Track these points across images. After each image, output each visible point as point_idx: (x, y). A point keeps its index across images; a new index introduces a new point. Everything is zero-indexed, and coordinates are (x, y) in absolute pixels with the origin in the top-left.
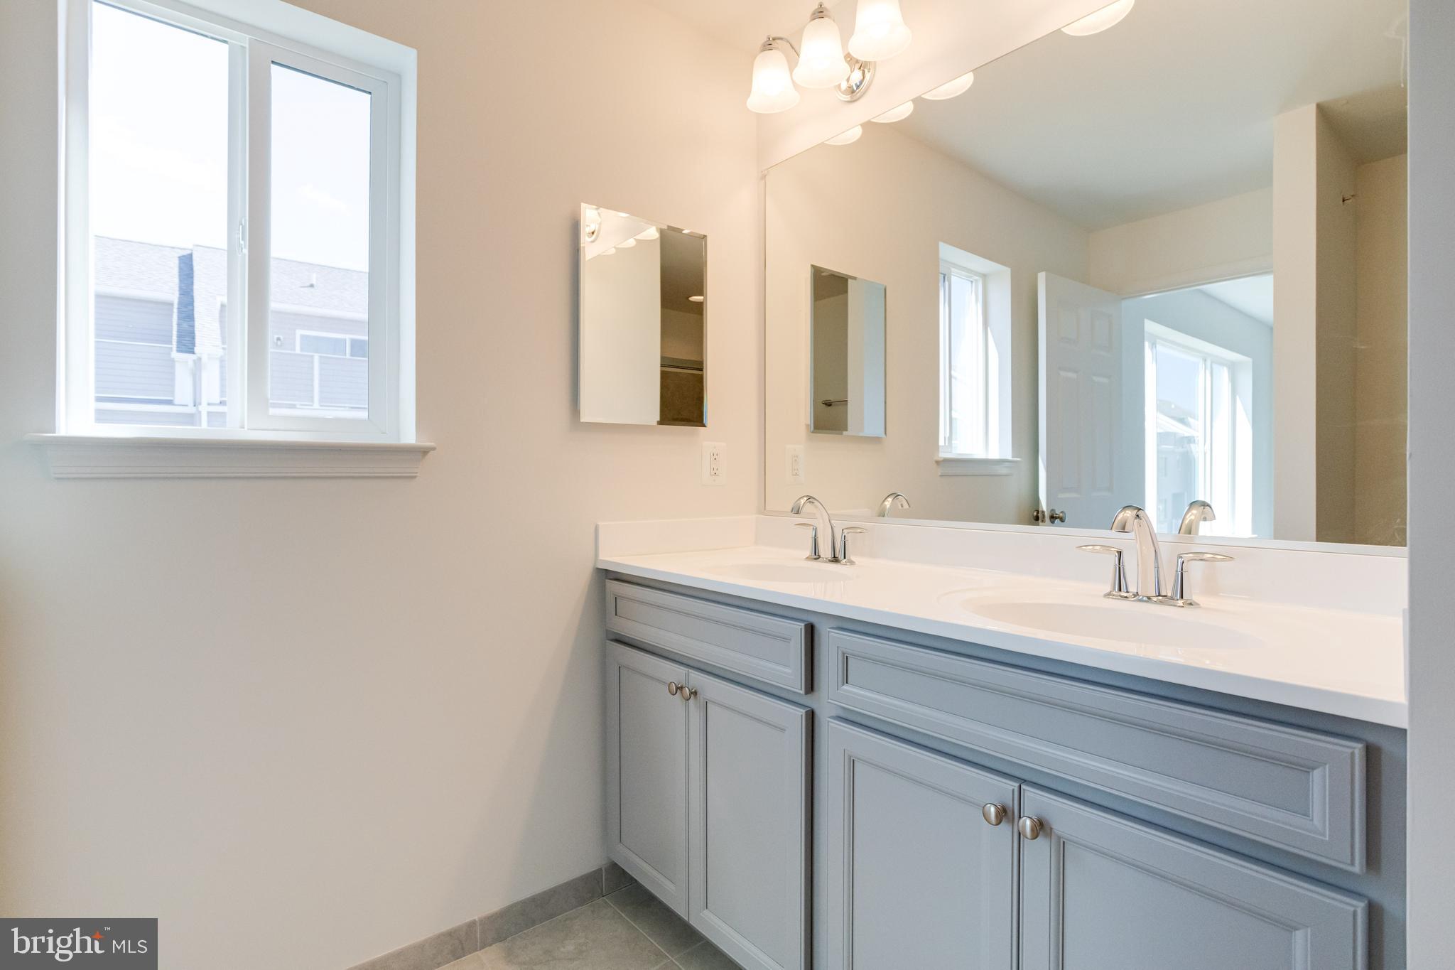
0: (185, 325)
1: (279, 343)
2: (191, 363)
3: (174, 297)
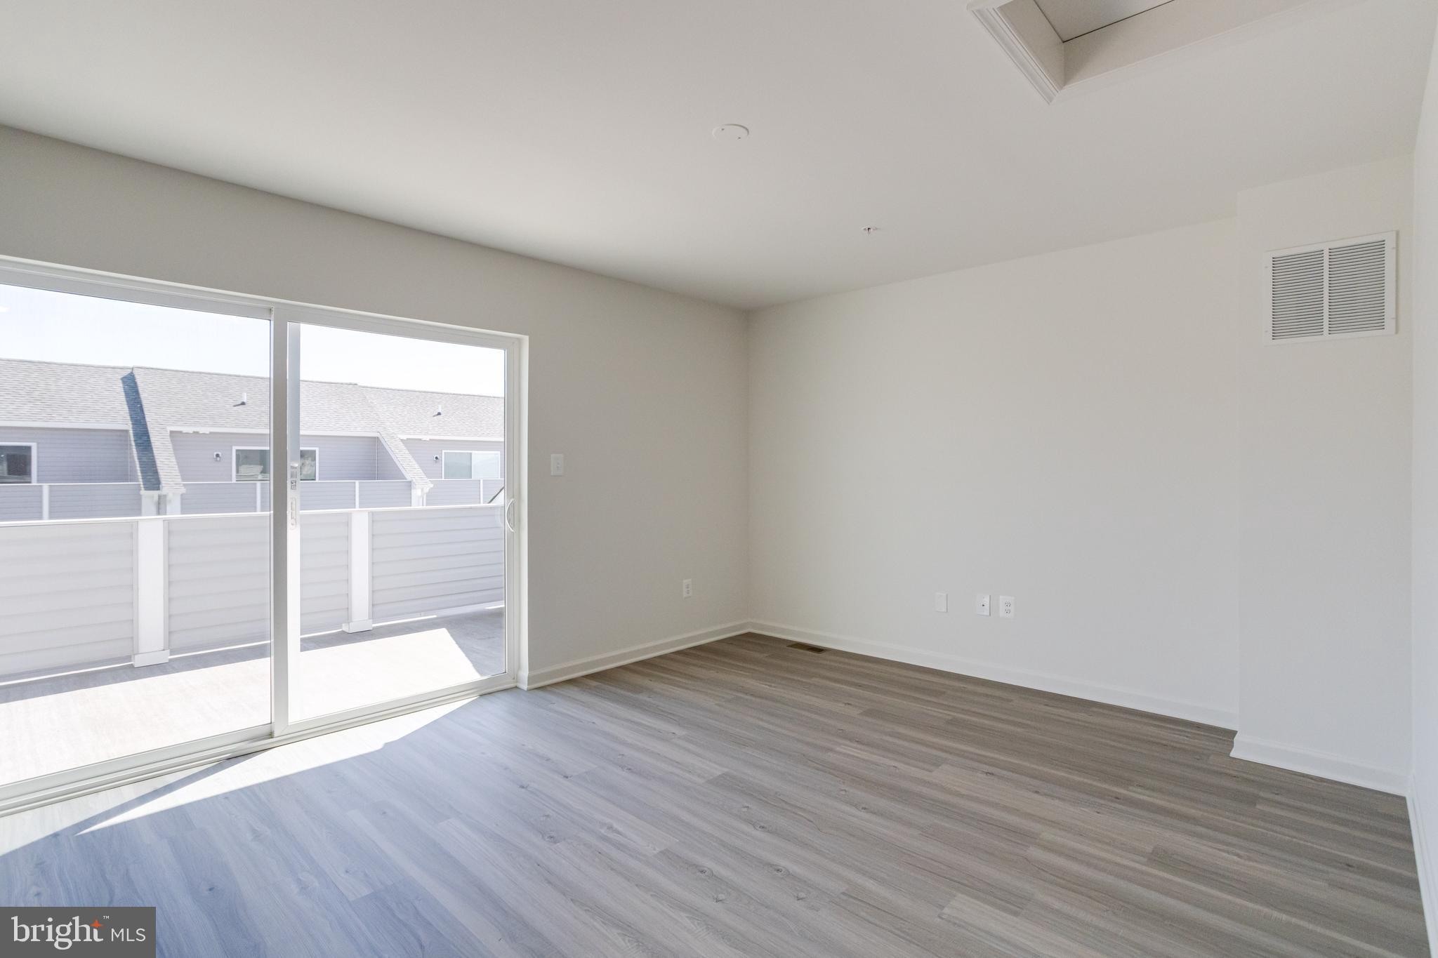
0: (144, 459)
1: (218, 459)
2: (156, 498)
3: (128, 426)
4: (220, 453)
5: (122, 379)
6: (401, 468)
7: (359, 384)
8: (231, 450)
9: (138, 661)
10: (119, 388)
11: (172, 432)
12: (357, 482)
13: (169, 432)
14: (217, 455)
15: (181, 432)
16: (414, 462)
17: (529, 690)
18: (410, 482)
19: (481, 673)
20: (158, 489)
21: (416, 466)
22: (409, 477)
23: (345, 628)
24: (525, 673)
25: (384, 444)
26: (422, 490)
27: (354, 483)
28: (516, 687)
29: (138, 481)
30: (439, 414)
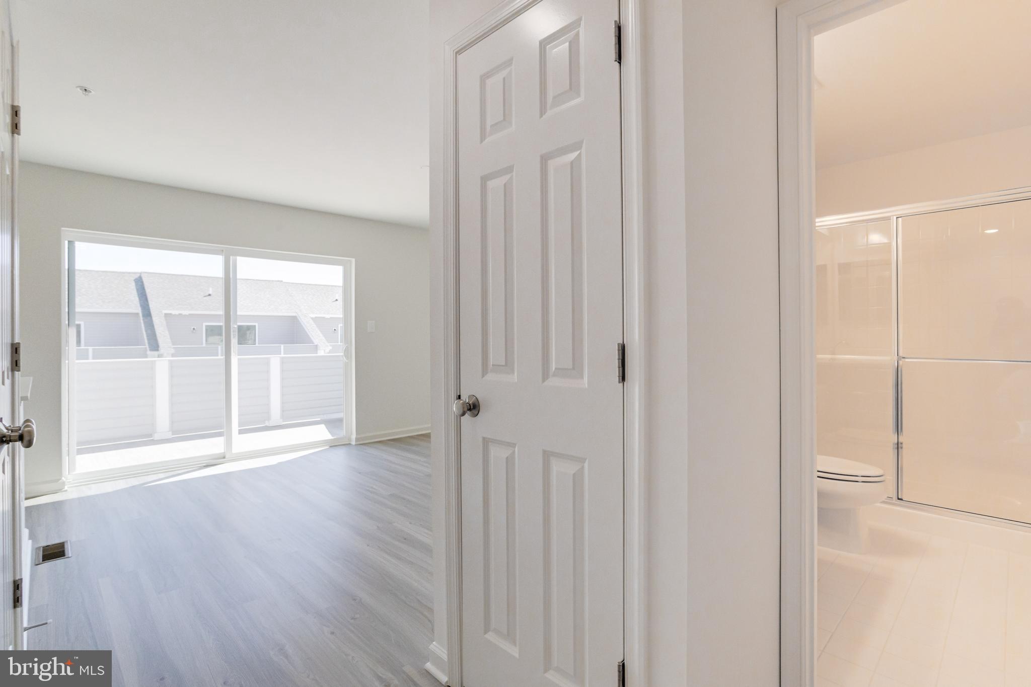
4: (195, 328)
5: (134, 280)
6: (311, 336)
7: (284, 281)
8: (202, 326)
9: (156, 437)
10: (133, 286)
11: (166, 314)
12: (282, 346)
13: (163, 314)
14: (194, 329)
15: (171, 314)
16: (320, 333)
17: (356, 445)
18: (317, 346)
19: (333, 436)
20: (157, 350)
21: (321, 335)
22: (316, 342)
23: (267, 424)
24: (354, 436)
25: (299, 320)
26: (325, 351)
27: (280, 346)
28: (350, 444)
29: (145, 345)
30: (337, 300)
